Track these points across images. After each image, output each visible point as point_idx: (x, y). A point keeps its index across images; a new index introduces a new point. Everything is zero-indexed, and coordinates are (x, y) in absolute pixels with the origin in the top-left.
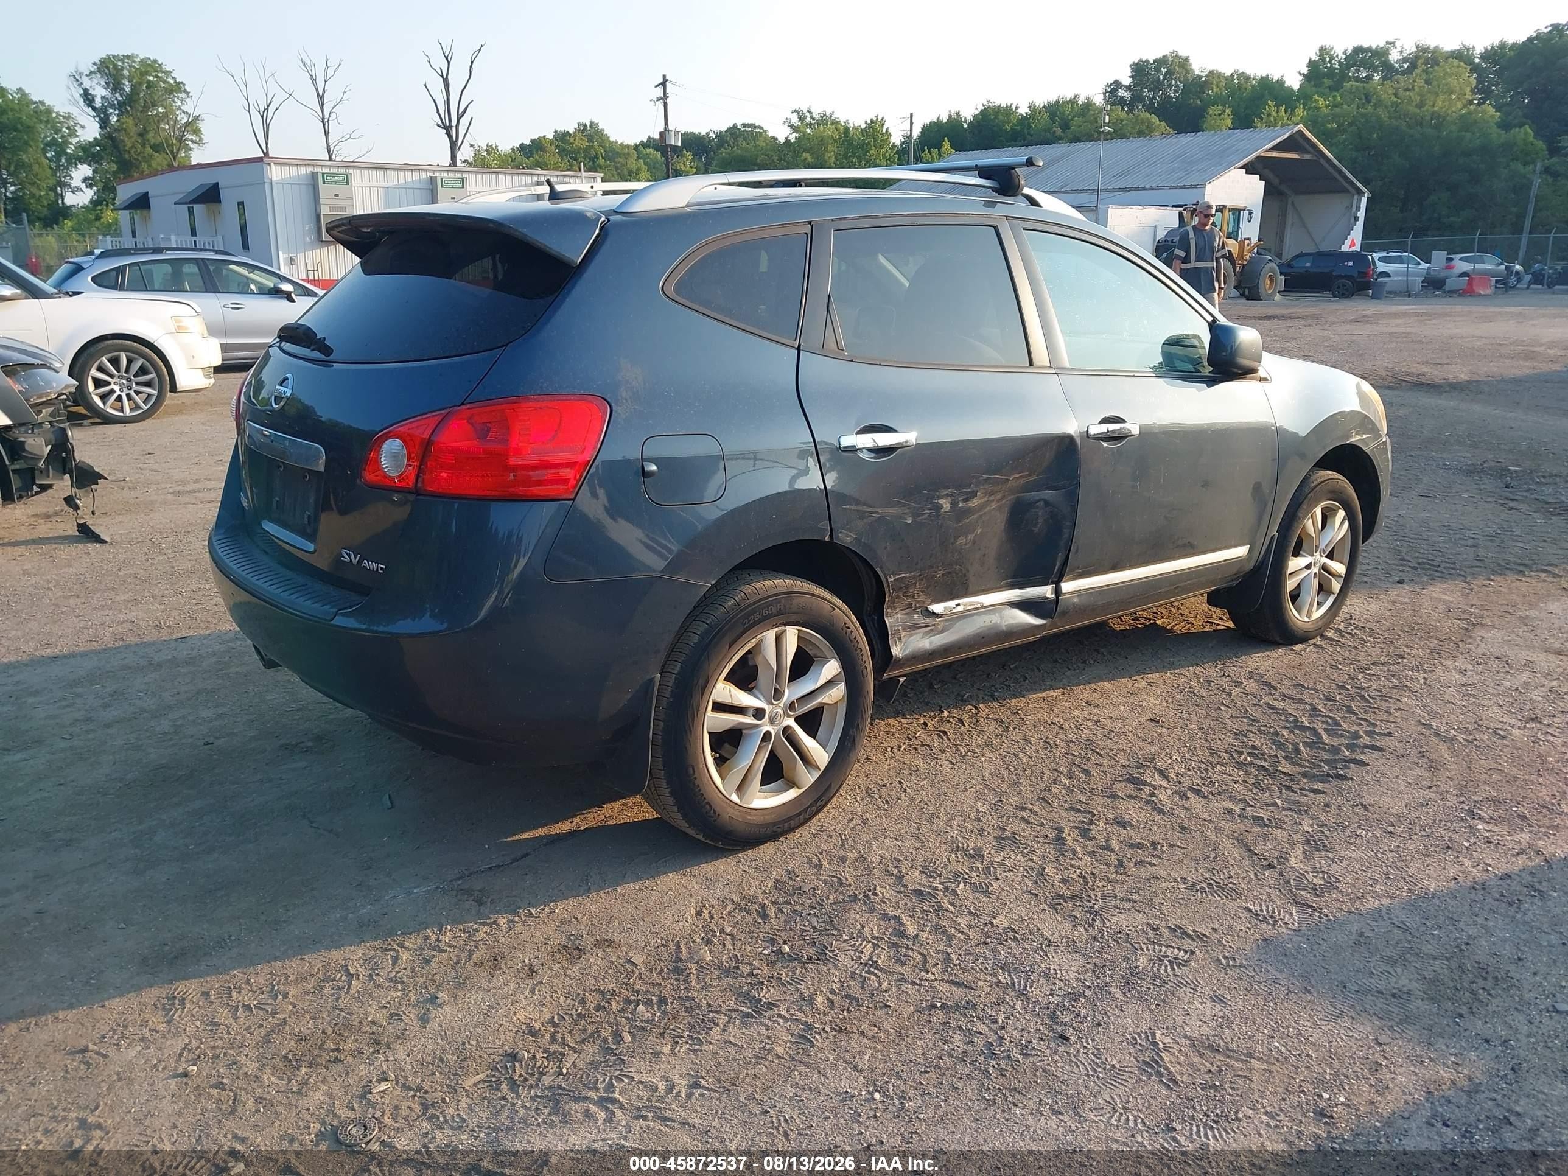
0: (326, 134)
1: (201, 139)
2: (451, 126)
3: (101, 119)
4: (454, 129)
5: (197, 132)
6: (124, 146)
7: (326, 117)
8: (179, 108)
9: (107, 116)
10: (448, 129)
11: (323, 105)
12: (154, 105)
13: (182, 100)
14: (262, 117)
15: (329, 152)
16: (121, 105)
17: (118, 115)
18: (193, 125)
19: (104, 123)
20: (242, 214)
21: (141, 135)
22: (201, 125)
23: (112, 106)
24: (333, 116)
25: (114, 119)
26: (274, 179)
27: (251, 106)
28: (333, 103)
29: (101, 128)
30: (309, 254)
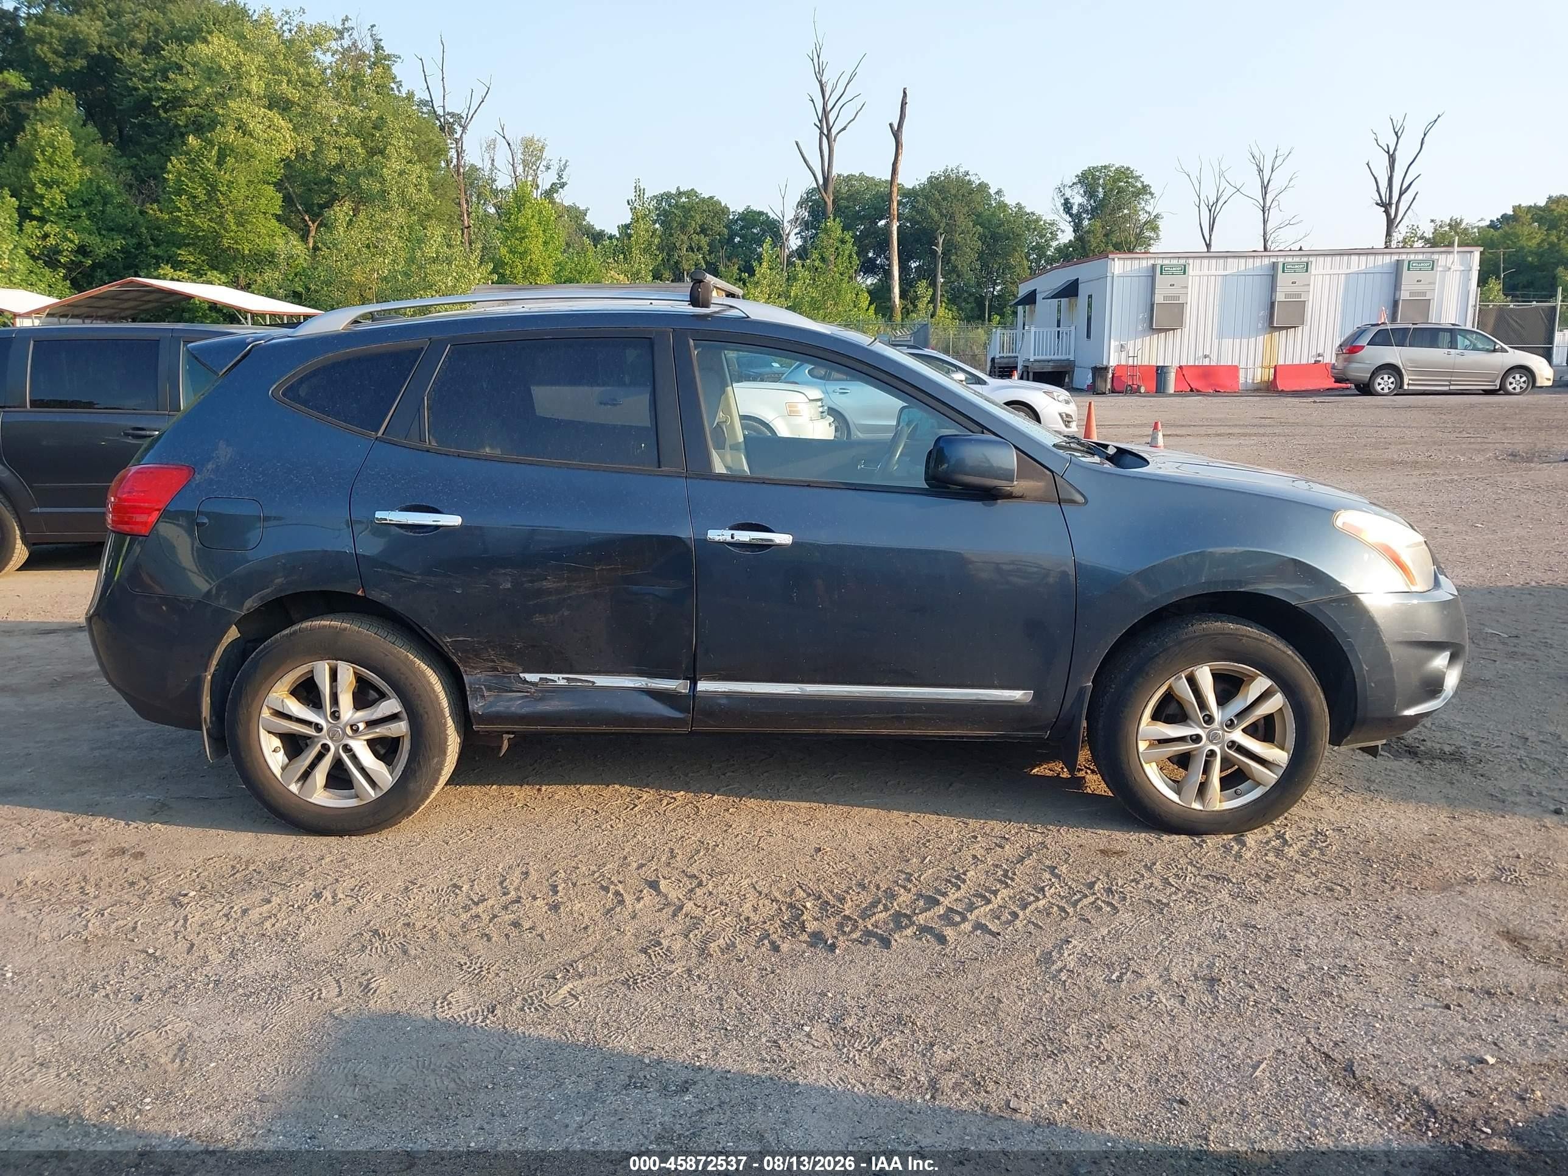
0: (1265, 222)
1: (1158, 236)
2: (1390, 204)
3: (1075, 223)
4: (1394, 207)
5: (1155, 229)
6: (1090, 246)
7: (1268, 205)
8: (1143, 209)
9: (1081, 220)
10: (1386, 206)
11: (1266, 194)
12: (1120, 208)
13: (1146, 201)
14: (1210, 211)
15: (1264, 240)
16: (1094, 209)
17: (1089, 219)
18: (1152, 224)
19: (1077, 227)
20: (1090, 306)
21: (1106, 235)
22: (1161, 223)
23: (1086, 212)
24: (1275, 203)
25: (1086, 223)
26: (1116, 273)
27: (1202, 201)
28: (1278, 191)
29: (1074, 231)
30: (1139, 341)
